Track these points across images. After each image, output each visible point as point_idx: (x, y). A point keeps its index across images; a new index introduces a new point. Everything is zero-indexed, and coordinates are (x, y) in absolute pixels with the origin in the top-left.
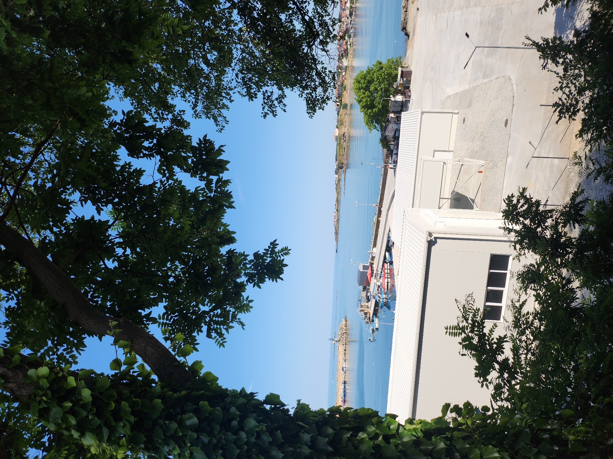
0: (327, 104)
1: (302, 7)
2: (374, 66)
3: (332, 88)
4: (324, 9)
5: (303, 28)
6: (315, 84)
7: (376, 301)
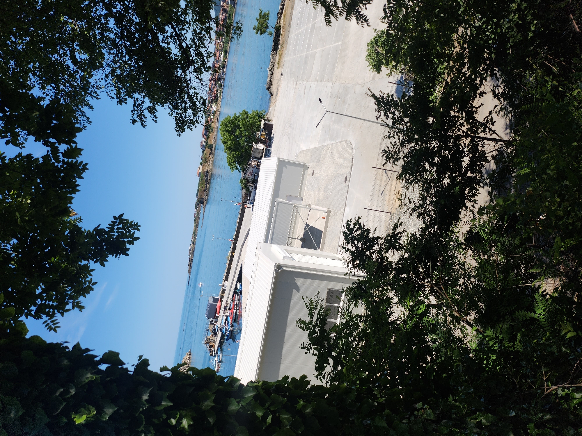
0: (196, 127)
1: (181, 33)
2: (241, 114)
3: (202, 113)
4: (201, 41)
5: (180, 53)
6: (186, 106)
7: (222, 333)
